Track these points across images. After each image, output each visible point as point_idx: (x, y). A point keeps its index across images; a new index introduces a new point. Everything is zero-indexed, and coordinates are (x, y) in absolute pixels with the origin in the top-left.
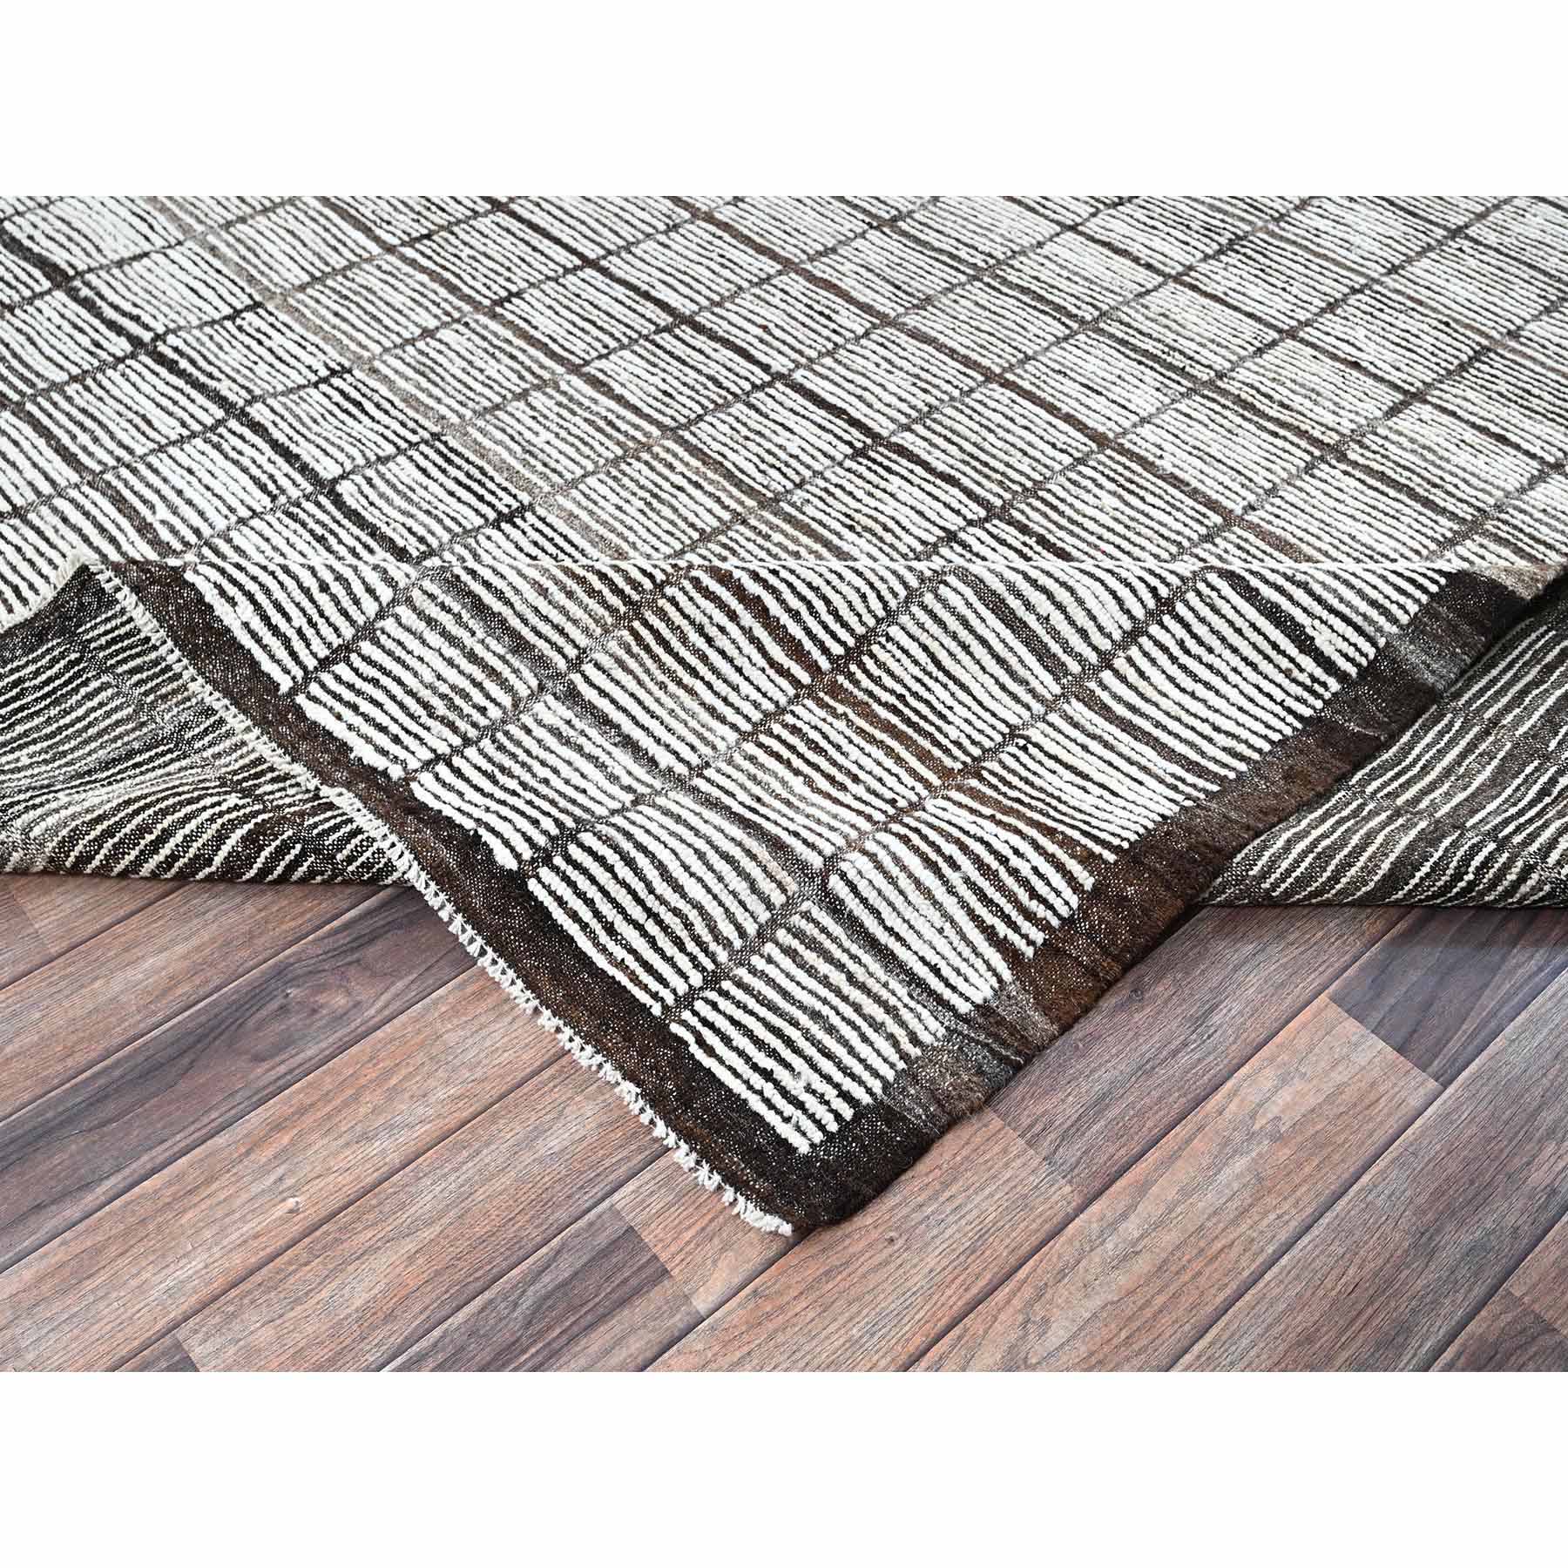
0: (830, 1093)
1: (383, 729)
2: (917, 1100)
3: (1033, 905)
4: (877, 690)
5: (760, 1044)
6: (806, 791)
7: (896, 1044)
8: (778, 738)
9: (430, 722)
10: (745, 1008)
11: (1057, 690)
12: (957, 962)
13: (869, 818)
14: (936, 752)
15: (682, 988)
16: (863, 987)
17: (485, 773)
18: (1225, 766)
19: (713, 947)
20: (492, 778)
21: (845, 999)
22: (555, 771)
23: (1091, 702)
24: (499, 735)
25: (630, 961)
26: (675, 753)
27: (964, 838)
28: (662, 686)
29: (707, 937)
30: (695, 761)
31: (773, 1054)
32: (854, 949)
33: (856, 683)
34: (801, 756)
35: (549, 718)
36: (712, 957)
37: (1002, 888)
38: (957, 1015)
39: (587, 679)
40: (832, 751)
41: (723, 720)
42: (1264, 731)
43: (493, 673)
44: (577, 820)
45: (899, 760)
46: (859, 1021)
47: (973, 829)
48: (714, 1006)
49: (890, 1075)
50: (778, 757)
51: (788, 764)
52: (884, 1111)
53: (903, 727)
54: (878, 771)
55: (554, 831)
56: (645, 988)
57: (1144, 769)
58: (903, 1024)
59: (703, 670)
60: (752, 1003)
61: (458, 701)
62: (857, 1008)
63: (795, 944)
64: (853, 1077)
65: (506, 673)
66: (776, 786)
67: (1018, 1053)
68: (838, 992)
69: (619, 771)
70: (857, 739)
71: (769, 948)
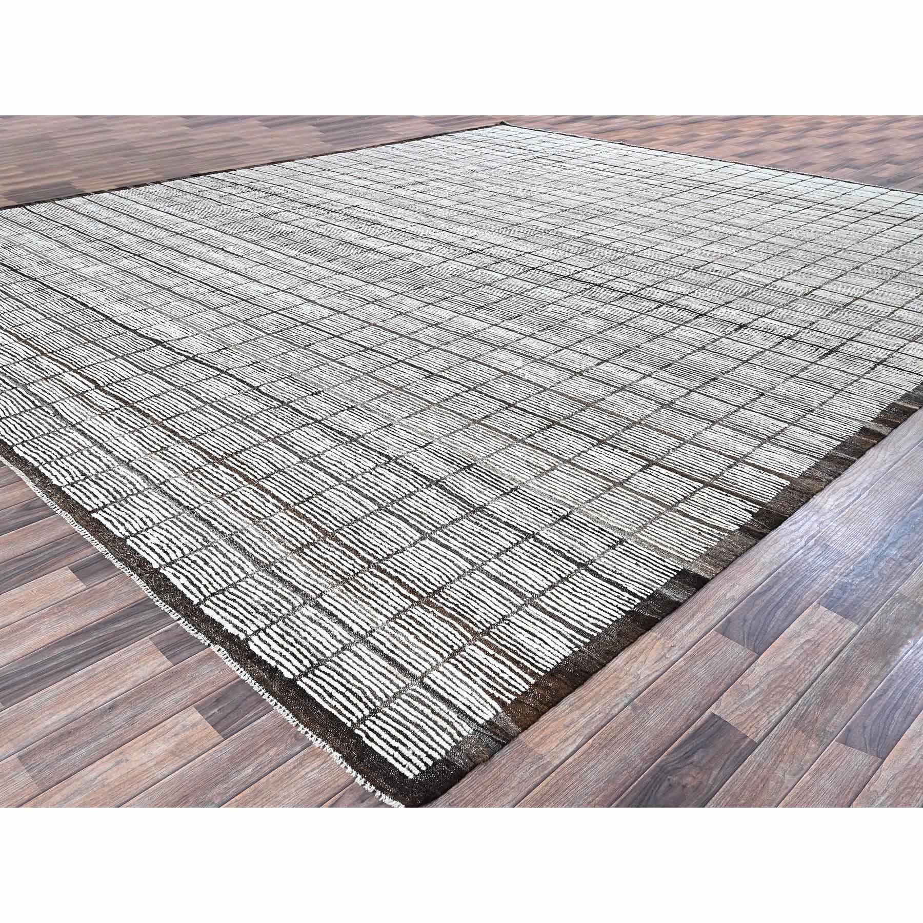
0: (423, 756)
1: (237, 618)
2: (460, 757)
3: (510, 688)
4: (446, 603)
5: (393, 737)
6: (415, 641)
7: (451, 736)
8: (404, 620)
9: (257, 615)
10: (387, 723)
11: (522, 602)
12: (478, 705)
13: (441, 655)
14: (471, 625)
15: (360, 716)
16: (438, 715)
17: (279, 635)
18: (592, 630)
19: (374, 700)
20: (282, 637)
21: (430, 719)
22: (309, 634)
23: (537, 606)
24: (286, 620)
25: (338, 706)
26: (361, 626)
27: (481, 666)
28: (356, 602)
29: (371, 697)
30: (368, 629)
31: (399, 741)
32: (435, 700)
33: (438, 601)
34: (413, 627)
35: (307, 613)
36: (374, 704)
37: (497, 682)
38: (478, 724)
39: (324, 600)
40: (426, 625)
41: (381, 613)
42: (609, 616)
43: (284, 598)
44: (318, 660)
45: (455, 628)
46: (436, 728)
47: (485, 662)
48: (374, 723)
49: (449, 748)
50: (404, 627)
51: (408, 630)
52: (445, 761)
53: (457, 616)
54: (446, 633)
55: (309, 665)
56: (345, 716)
57: (559, 632)
58: (455, 728)
59: (373, 597)
60: (390, 721)
61: (269, 607)
62: (435, 723)
63: (409, 699)
64: (433, 749)
65: (290, 598)
66: (402, 639)
67: (504, 739)
68: (427, 717)
69: (336, 633)
70: (437, 620)
71: (398, 701)
